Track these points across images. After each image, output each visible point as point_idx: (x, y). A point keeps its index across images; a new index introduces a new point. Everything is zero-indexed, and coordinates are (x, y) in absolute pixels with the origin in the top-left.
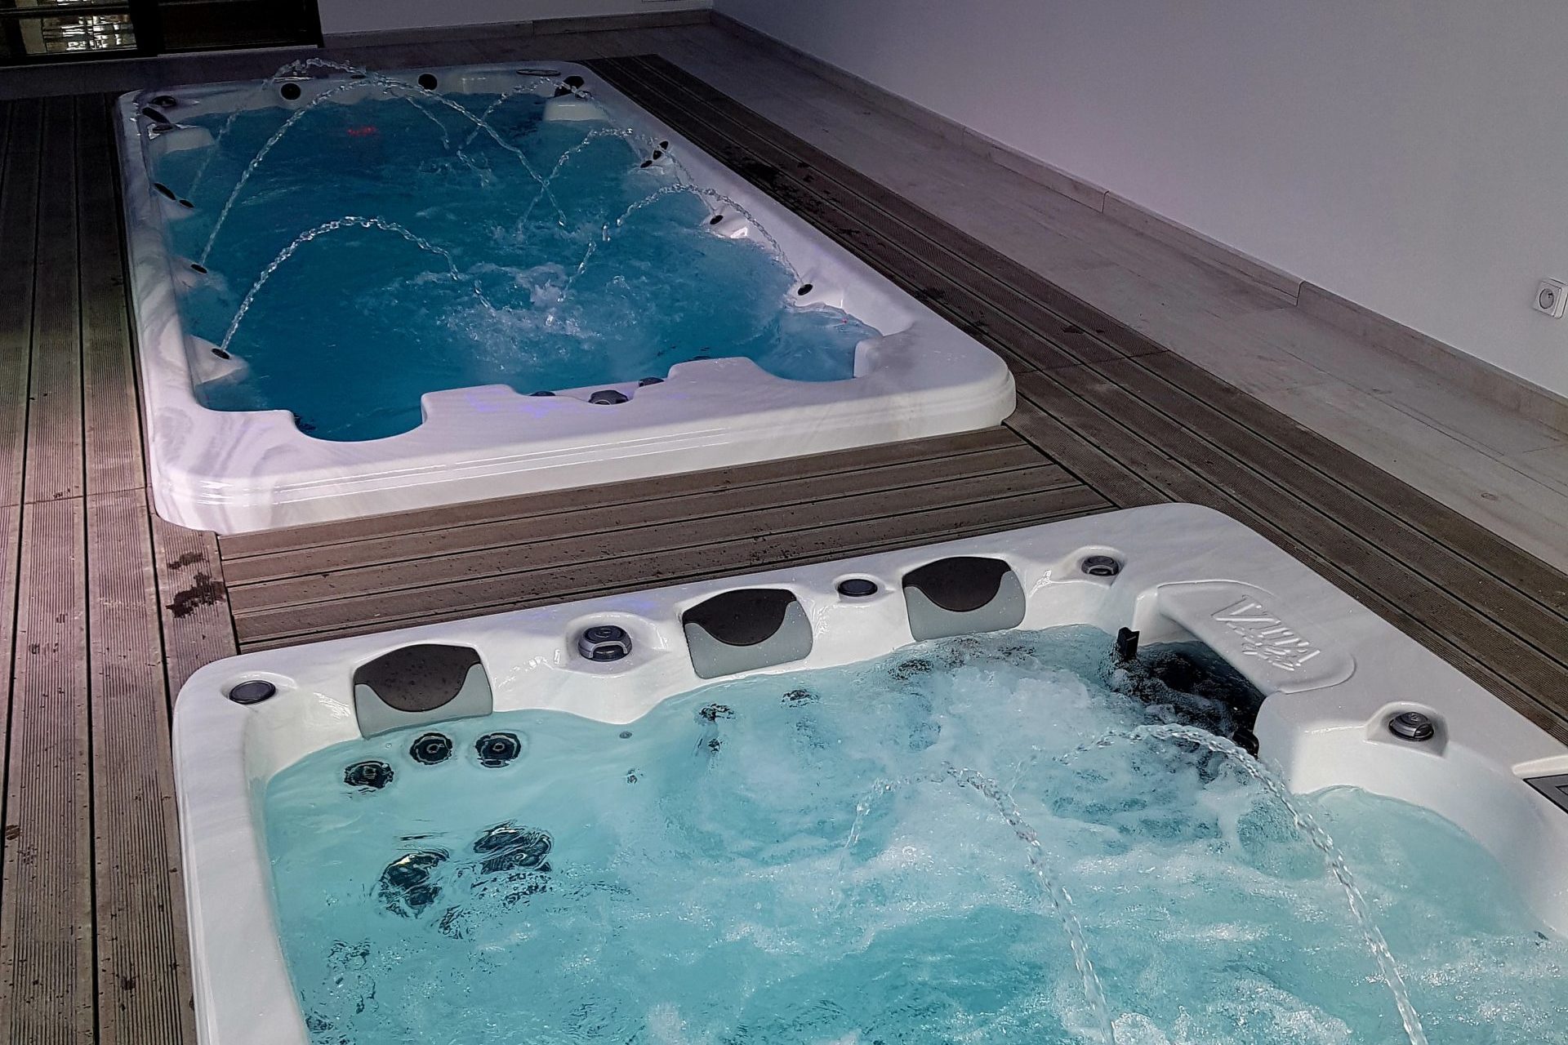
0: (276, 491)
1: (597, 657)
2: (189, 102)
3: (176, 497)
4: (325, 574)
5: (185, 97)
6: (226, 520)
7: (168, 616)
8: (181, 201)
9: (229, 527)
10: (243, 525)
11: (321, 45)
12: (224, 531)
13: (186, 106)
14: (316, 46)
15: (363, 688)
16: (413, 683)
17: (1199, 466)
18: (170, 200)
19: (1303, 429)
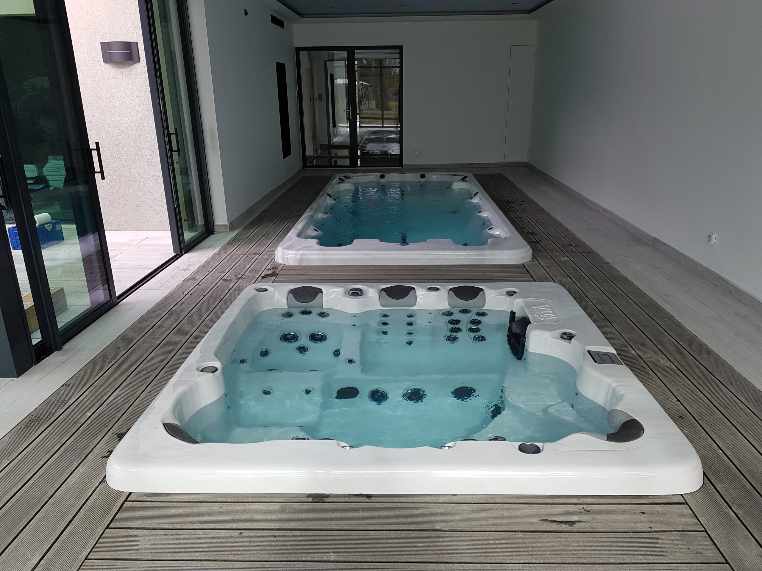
0: (301, 255)
1: (352, 295)
2: (353, 177)
3: (278, 254)
4: (303, 275)
5: (351, 176)
6: (288, 261)
7: (260, 277)
8: (334, 199)
9: (288, 263)
10: (292, 263)
11: (402, 167)
12: (287, 264)
13: (352, 178)
14: (401, 168)
15: (291, 295)
16: (303, 295)
17: (575, 278)
18: (330, 198)
19: (620, 274)
